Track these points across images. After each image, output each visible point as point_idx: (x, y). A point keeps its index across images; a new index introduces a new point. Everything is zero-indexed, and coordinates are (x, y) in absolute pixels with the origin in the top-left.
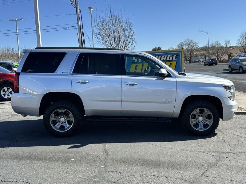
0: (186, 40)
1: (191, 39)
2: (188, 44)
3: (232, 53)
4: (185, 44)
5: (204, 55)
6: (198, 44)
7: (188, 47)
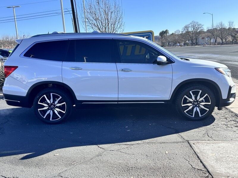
0: (191, 22)
1: (196, 21)
2: (194, 27)
3: (237, 35)
4: (190, 26)
5: (209, 37)
6: (203, 26)
7: (194, 29)
